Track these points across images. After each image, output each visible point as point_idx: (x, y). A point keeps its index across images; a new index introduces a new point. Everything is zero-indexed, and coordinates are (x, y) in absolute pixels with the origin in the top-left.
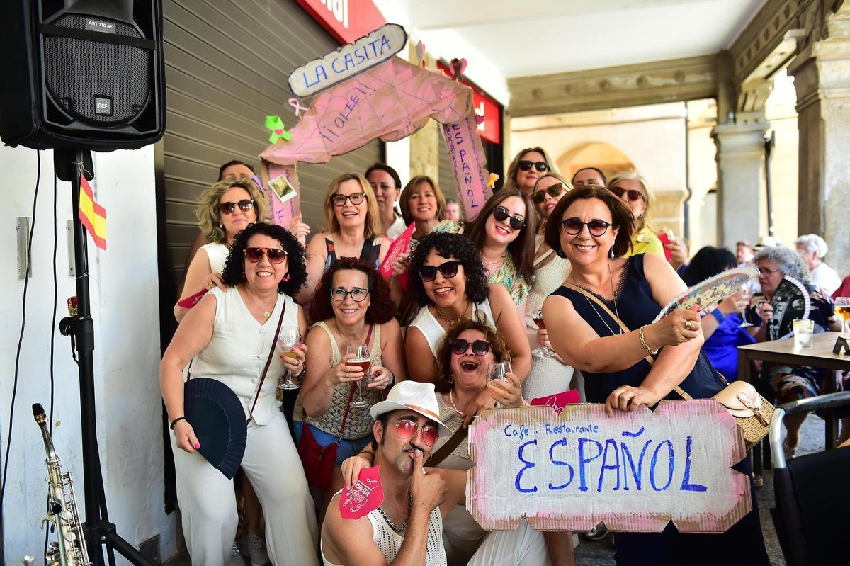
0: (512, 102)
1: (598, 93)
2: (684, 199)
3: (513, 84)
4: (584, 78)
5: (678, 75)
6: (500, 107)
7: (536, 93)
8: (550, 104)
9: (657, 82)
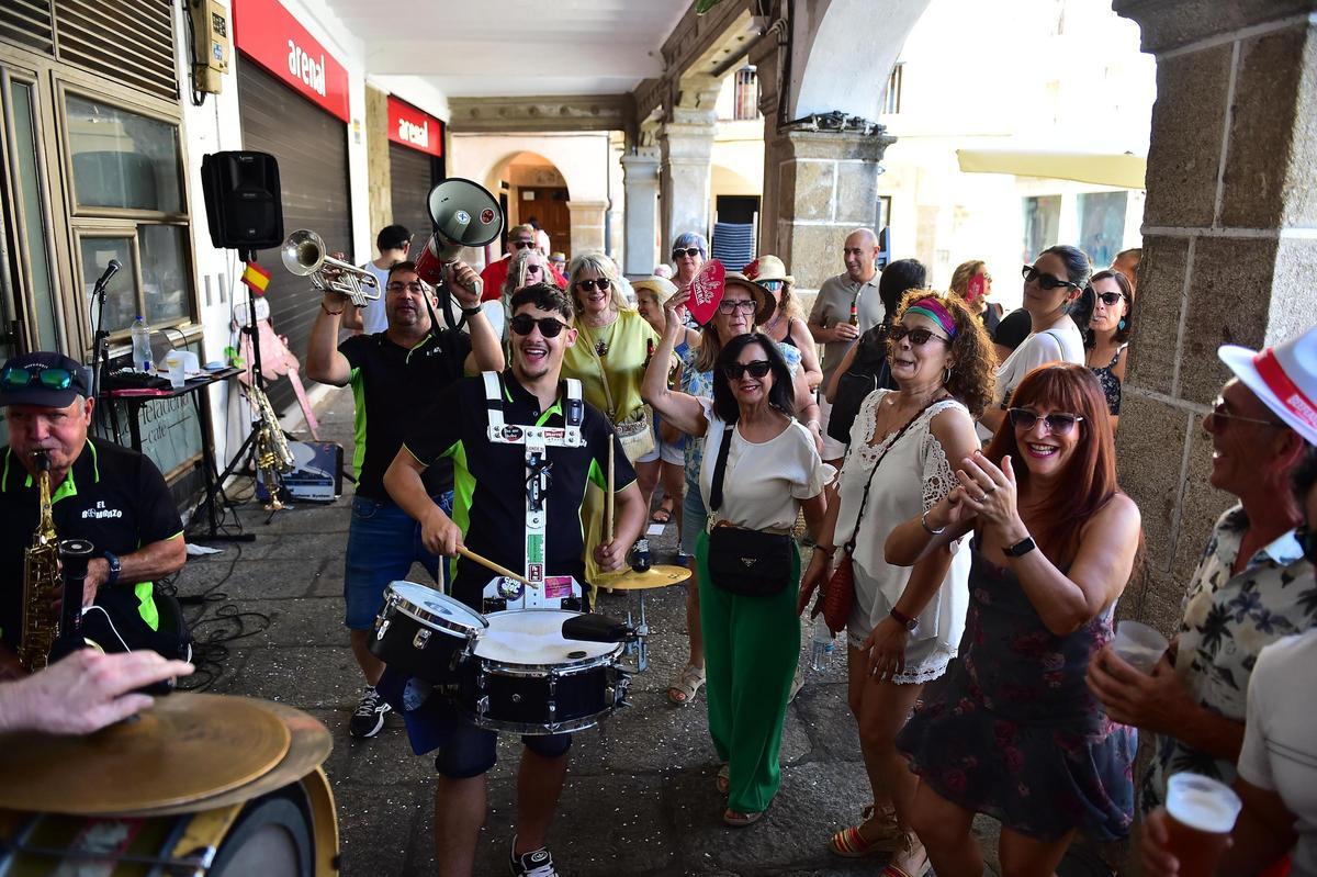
0: (452, 119)
1: (525, 118)
2: (605, 209)
3: (453, 102)
4: (515, 103)
5: (595, 109)
6: (442, 124)
7: (473, 112)
8: (486, 124)
9: (577, 113)
